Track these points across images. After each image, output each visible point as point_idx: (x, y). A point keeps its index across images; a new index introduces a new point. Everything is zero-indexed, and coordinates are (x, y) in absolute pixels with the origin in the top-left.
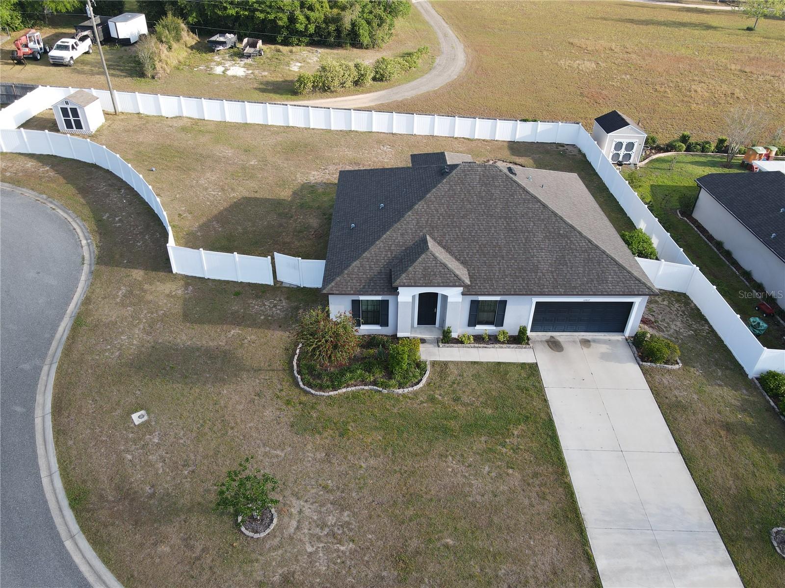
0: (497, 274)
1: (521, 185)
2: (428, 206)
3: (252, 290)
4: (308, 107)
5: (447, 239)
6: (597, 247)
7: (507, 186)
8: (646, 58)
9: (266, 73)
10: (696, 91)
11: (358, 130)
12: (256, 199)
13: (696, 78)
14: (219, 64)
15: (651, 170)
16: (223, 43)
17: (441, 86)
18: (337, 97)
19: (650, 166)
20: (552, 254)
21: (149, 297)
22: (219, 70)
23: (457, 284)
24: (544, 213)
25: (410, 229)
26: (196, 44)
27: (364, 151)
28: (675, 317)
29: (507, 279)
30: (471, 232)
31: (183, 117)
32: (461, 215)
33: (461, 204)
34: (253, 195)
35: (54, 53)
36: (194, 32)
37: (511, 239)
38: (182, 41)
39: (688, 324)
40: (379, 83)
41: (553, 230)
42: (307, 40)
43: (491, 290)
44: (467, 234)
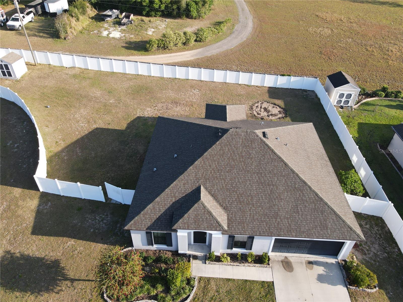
0: (248, 219)
1: (271, 147)
2: (204, 163)
3: (90, 206)
4: (150, 63)
5: (215, 189)
6: (321, 199)
7: (261, 148)
8: (362, 26)
9: (132, 36)
10: (392, 51)
11: (180, 78)
12: (108, 130)
13: (392, 42)
14: (106, 29)
15: (361, 111)
16: (110, 16)
17: (235, 45)
18: (172, 53)
19: (361, 108)
20: (289, 204)
21: (20, 212)
22: (105, 33)
23: (218, 229)
24: (285, 171)
25: (190, 180)
26: (95, 15)
27: (182, 93)
28: (374, 240)
29: (255, 223)
30: (233, 184)
31: (76, 67)
32: (227, 170)
33: (228, 161)
34: (106, 127)
35: (10, 23)
36: (95, 8)
37: (260, 190)
38: (87, 15)
39: (383, 247)
40: (199, 43)
41: (290, 184)
42: (160, 13)
43: (243, 232)
44: (230, 185)
